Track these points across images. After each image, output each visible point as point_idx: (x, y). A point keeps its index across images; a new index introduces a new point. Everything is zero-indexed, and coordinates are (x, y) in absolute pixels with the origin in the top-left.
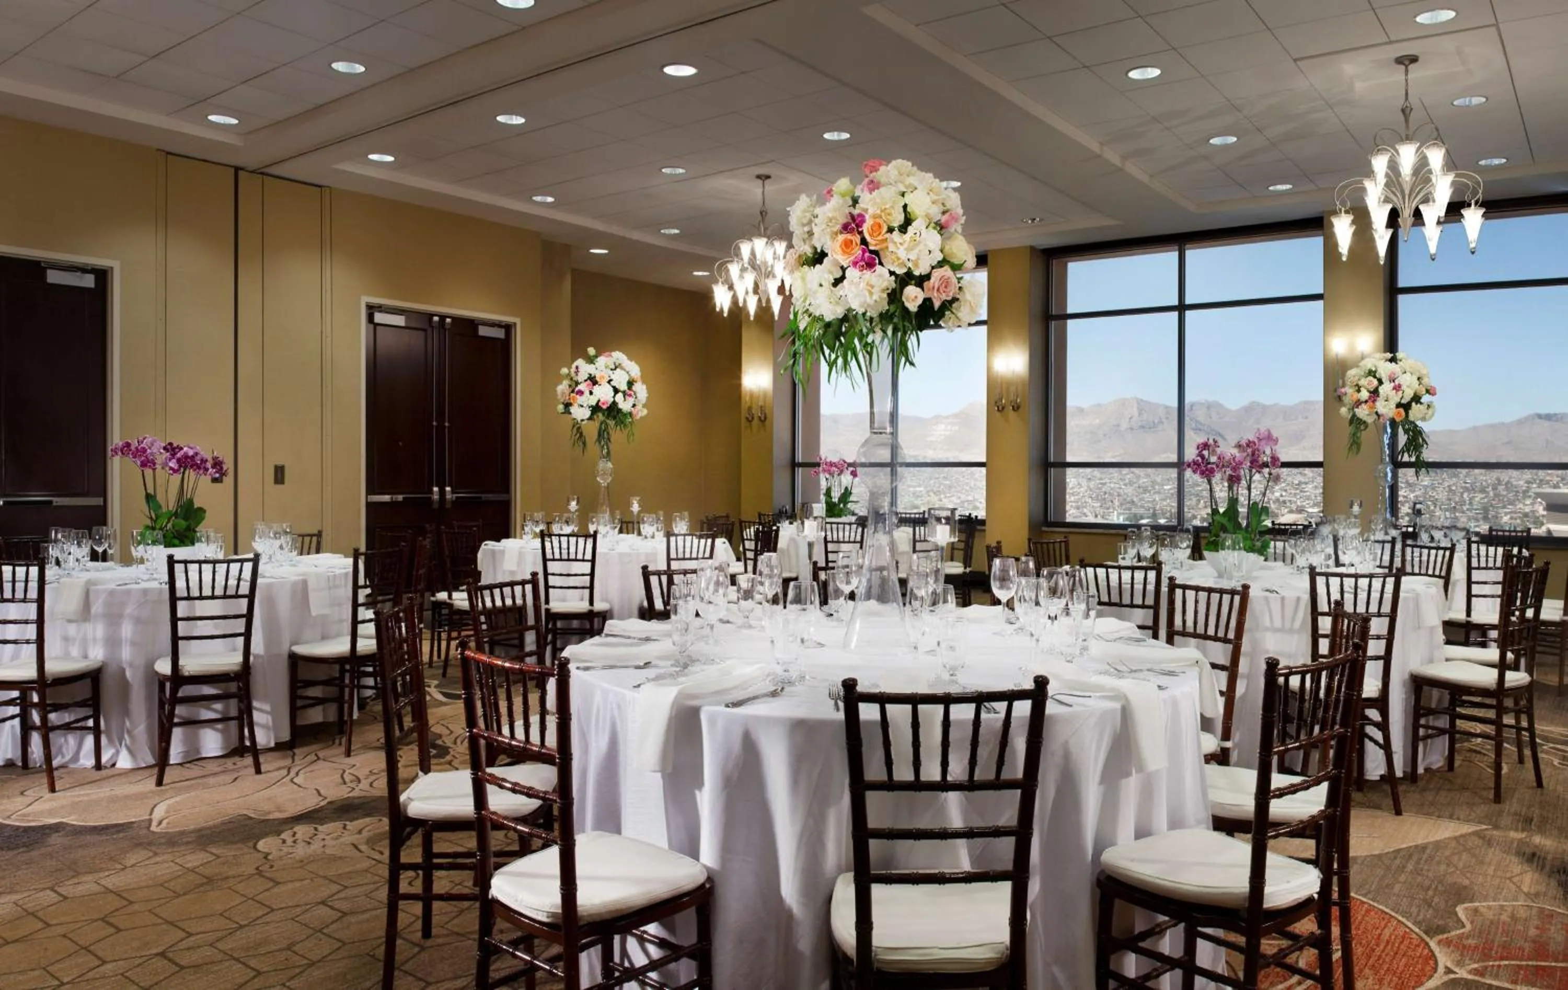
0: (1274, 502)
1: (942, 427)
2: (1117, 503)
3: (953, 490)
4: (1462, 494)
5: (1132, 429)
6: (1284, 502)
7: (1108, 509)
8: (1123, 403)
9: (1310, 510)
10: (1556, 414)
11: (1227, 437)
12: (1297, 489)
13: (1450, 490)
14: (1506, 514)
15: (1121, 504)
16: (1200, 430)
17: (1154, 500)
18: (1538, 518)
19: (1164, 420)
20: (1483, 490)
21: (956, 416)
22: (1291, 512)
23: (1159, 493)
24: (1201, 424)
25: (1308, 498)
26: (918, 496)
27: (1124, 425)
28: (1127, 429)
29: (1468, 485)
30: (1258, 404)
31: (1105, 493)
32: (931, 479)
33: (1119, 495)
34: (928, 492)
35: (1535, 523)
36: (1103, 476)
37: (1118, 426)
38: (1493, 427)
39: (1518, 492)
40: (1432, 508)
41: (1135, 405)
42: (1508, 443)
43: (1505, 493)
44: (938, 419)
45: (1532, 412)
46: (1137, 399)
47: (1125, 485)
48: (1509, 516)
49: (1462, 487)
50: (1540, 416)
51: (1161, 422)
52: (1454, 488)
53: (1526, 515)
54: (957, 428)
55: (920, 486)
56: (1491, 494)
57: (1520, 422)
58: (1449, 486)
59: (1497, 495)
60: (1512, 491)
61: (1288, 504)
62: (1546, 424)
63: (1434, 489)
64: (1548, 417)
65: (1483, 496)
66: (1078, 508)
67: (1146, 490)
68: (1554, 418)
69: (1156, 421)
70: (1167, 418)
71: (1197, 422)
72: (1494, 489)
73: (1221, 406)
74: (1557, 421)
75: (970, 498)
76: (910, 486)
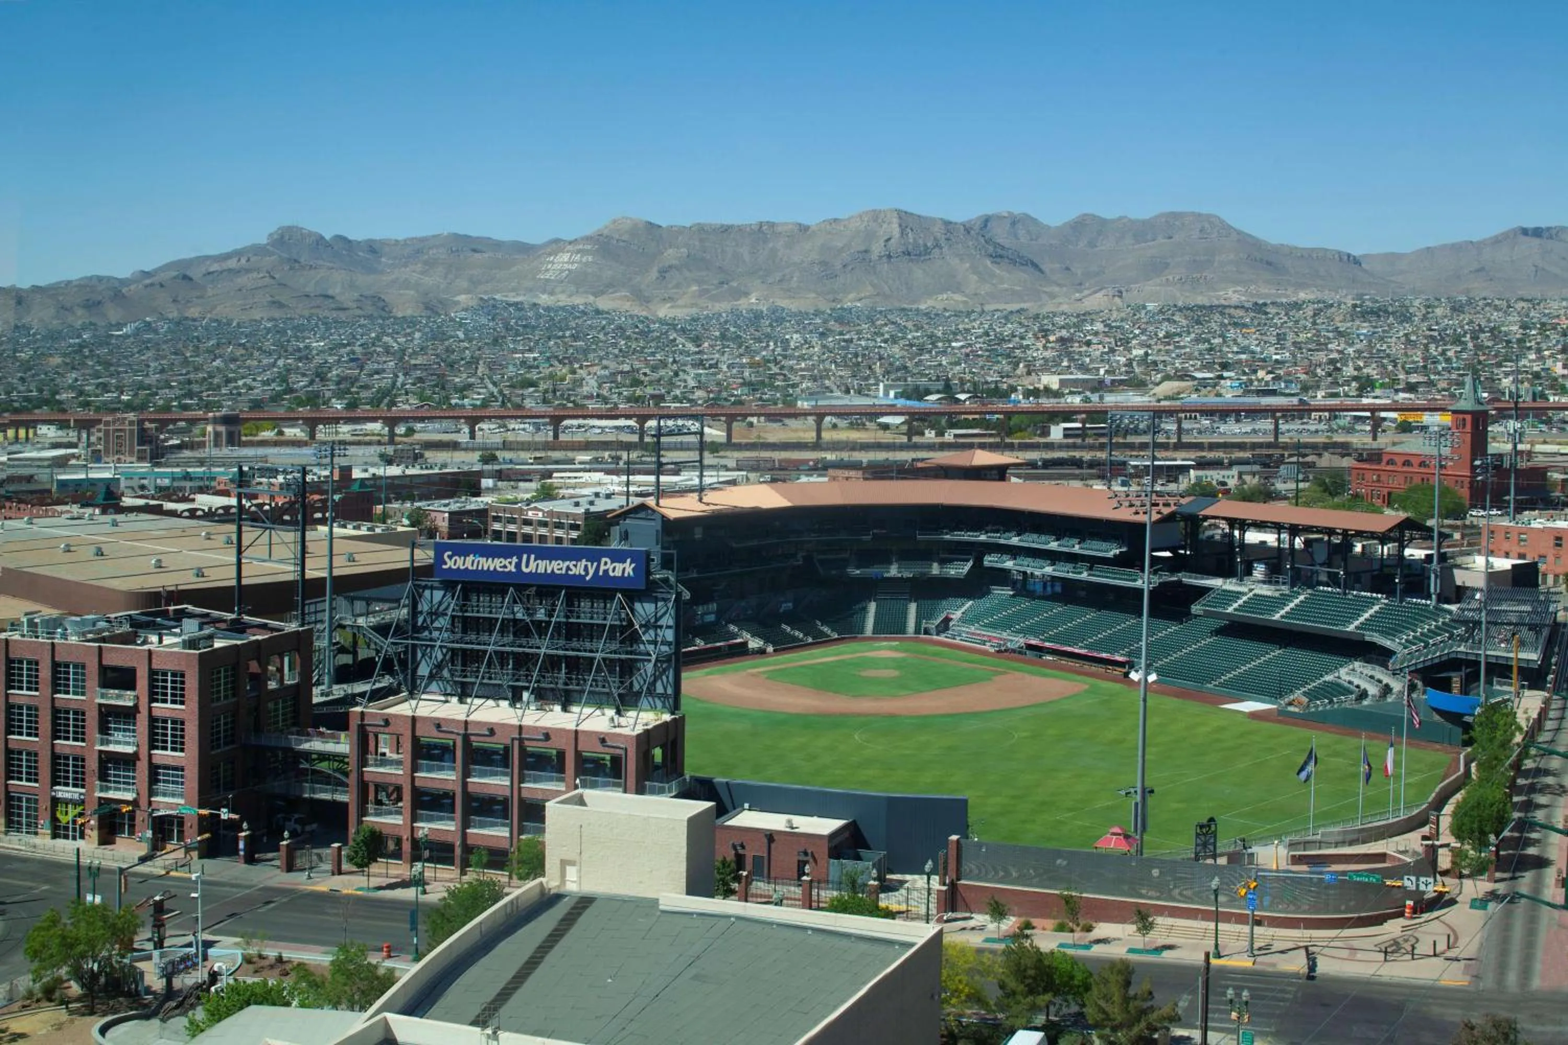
0: (1139, 365)
1: (566, 257)
2: (877, 367)
3: (591, 356)
4: (1426, 346)
5: (889, 257)
6: (1155, 363)
7: (867, 378)
8: (876, 216)
9: (1199, 375)
10: (1549, 229)
11: (1043, 267)
12: (1169, 344)
13: (1408, 342)
14: (1507, 375)
15: (888, 372)
16: (1001, 257)
17: (940, 365)
18: (1556, 379)
19: (943, 242)
20: (1457, 340)
21: (588, 239)
22: (1167, 378)
23: (944, 353)
24: (1003, 248)
25: (1190, 357)
26: (531, 367)
27: (877, 249)
28: (880, 257)
29: (1436, 334)
30: (1094, 217)
31: (856, 355)
32: (549, 338)
33: (881, 358)
34: (548, 359)
35: (1552, 387)
36: (846, 329)
37: (866, 251)
38: (1457, 248)
39: (1509, 342)
40: (1390, 368)
41: (895, 220)
42: (1478, 271)
43: (1490, 344)
44: (557, 245)
45: (1515, 225)
46: (899, 212)
47: (886, 341)
48: (1511, 378)
49: (1426, 337)
50: (1525, 232)
51: (937, 245)
52: (1413, 338)
53: (1537, 376)
54: (590, 259)
55: (530, 350)
56: (1470, 345)
57: (1497, 241)
58: (1406, 335)
59: (1478, 347)
60: (1502, 340)
61: (1161, 366)
62: (1536, 242)
63: (1382, 339)
64: (1537, 233)
65: (1459, 349)
66: (815, 380)
67: (921, 350)
68: (1546, 234)
69: (929, 244)
70: (948, 239)
71: (997, 245)
72: (1475, 338)
73: (1034, 221)
74: (1551, 238)
75: (626, 368)
76: (515, 351)
